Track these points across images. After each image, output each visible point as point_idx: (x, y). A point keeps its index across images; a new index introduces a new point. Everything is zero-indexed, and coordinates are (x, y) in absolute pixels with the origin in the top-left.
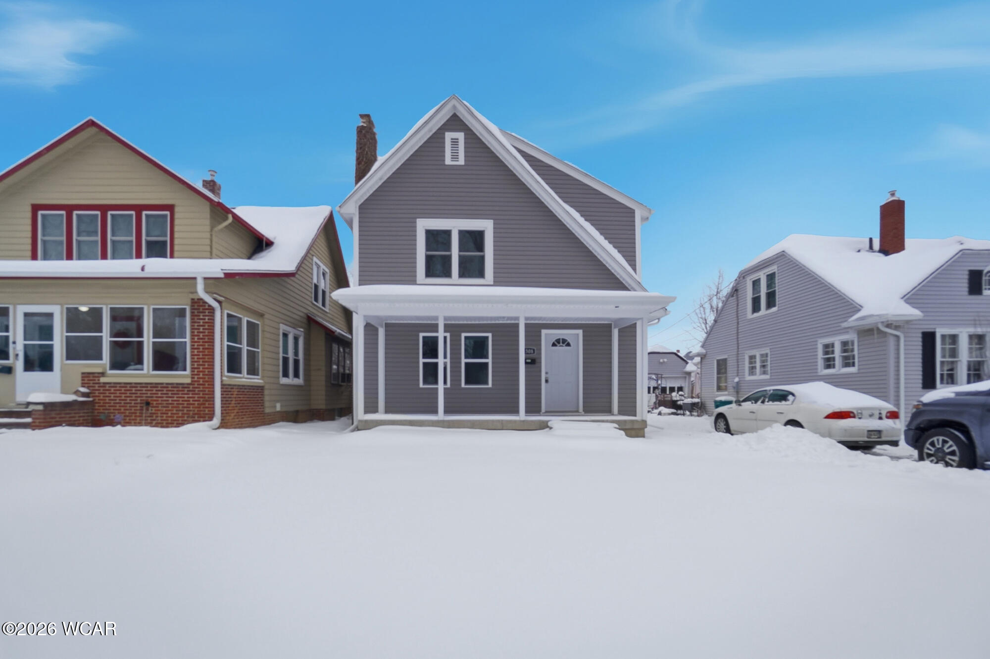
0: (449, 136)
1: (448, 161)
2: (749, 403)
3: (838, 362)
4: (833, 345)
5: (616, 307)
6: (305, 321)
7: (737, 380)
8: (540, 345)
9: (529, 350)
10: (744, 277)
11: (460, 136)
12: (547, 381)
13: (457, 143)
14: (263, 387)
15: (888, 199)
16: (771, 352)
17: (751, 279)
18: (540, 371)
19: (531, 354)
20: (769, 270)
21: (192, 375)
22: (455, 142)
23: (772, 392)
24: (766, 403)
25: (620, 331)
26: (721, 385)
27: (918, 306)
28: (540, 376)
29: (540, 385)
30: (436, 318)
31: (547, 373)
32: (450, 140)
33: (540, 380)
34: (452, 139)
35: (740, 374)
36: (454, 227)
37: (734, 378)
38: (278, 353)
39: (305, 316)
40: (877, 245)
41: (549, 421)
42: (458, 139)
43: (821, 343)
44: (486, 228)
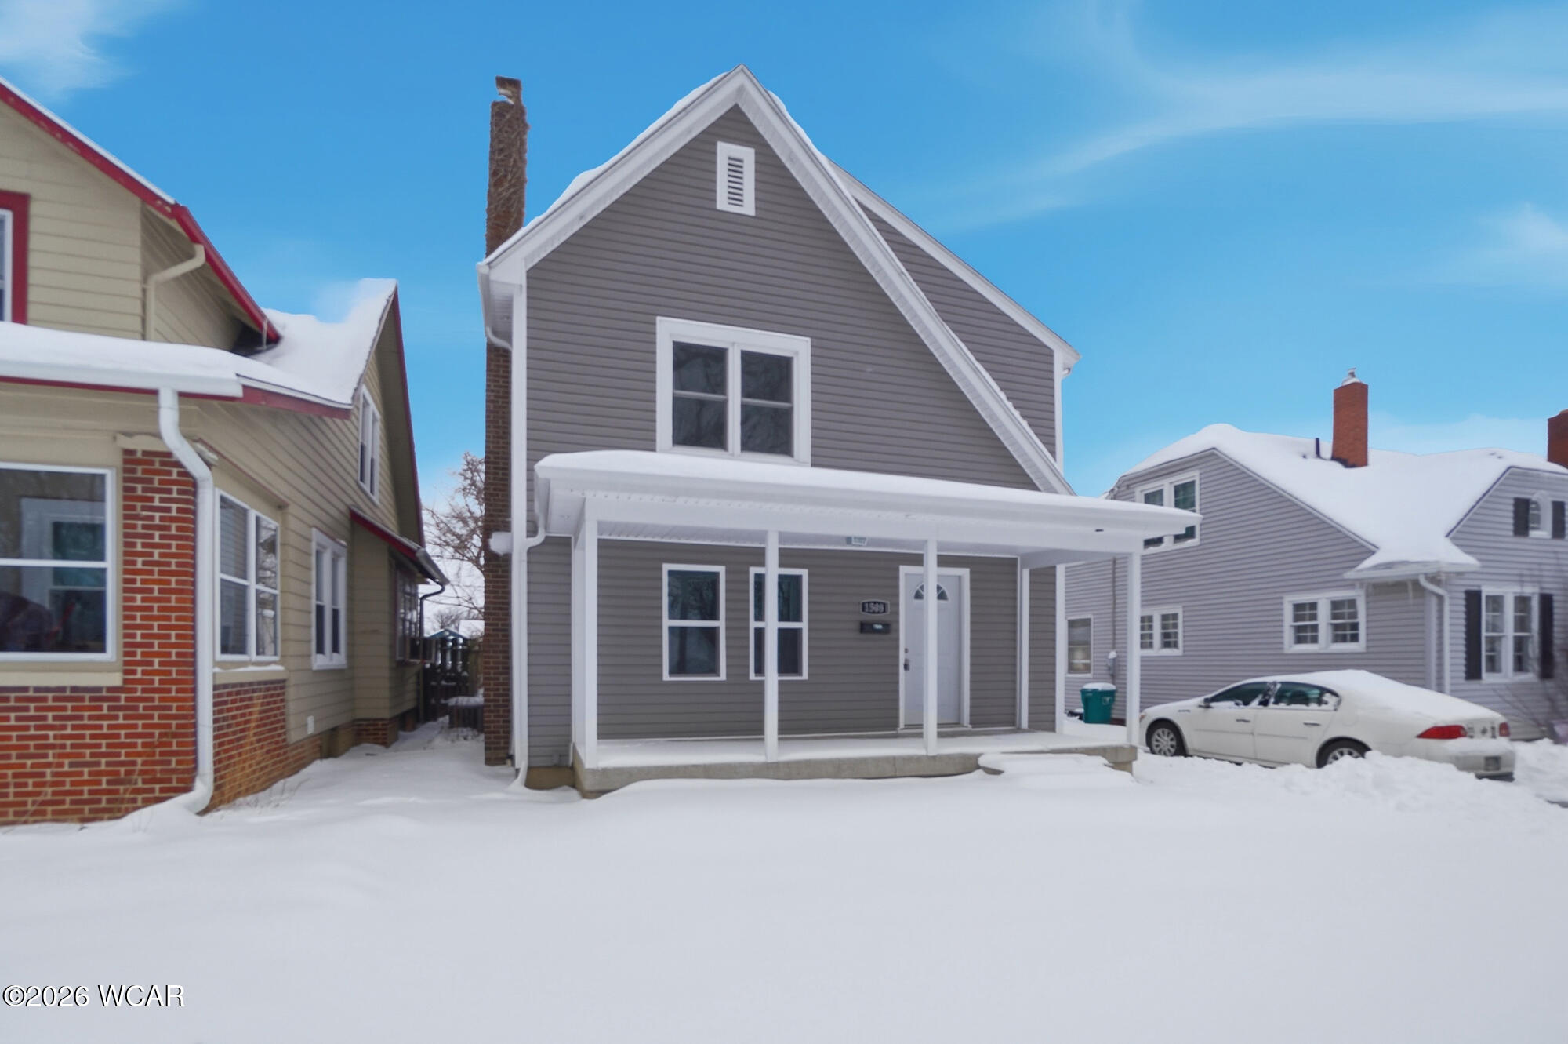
0: (725, 151)
1: (722, 203)
2: (1231, 704)
3: (1324, 632)
4: (1313, 606)
5: (1097, 531)
6: (346, 522)
7: (1113, 655)
8: (897, 595)
9: (877, 605)
10: (1128, 487)
11: (748, 155)
12: (906, 667)
13: (740, 169)
14: (284, 681)
15: (1346, 381)
16: (1184, 612)
17: (1142, 491)
18: (897, 648)
19: (878, 613)
20: (1182, 478)
21: (126, 663)
22: (735, 166)
23: (1279, 686)
24: (1271, 705)
25: (1032, 573)
26: (1076, 661)
27: (1473, 550)
28: (897, 657)
29: (897, 674)
30: (762, 536)
31: (906, 651)
32: (727, 161)
33: (897, 666)
34: (730, 158)
35: (1117, 646)
36: (733, 344)
37: (1108, 653)
38: (309, 598)
39: (347, 513)
40: (1327, 449)
41: (980, 755)
42: (740, 161)
43: (1290, 602)
44: (797, 353)
